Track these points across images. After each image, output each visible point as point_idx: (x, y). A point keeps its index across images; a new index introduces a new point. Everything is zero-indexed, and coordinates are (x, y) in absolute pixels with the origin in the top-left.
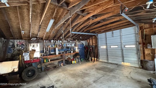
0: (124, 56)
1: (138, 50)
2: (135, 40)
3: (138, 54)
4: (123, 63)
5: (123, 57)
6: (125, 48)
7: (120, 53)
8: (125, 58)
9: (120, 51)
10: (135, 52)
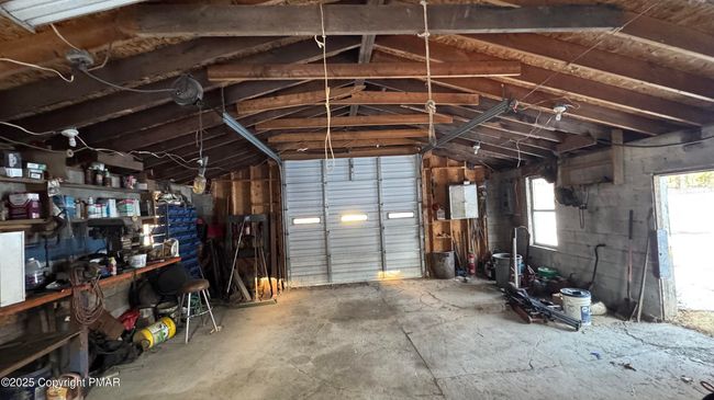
0: (386, 247)
1: (420, 225)
2: (413, 197)
3: (419, 237)
4: (380, 273)
5: (382, 253)
6: (388, 221)
7: (375, 240)
8: (387, 257)
9: (375, 233)
10: (414, 232)
